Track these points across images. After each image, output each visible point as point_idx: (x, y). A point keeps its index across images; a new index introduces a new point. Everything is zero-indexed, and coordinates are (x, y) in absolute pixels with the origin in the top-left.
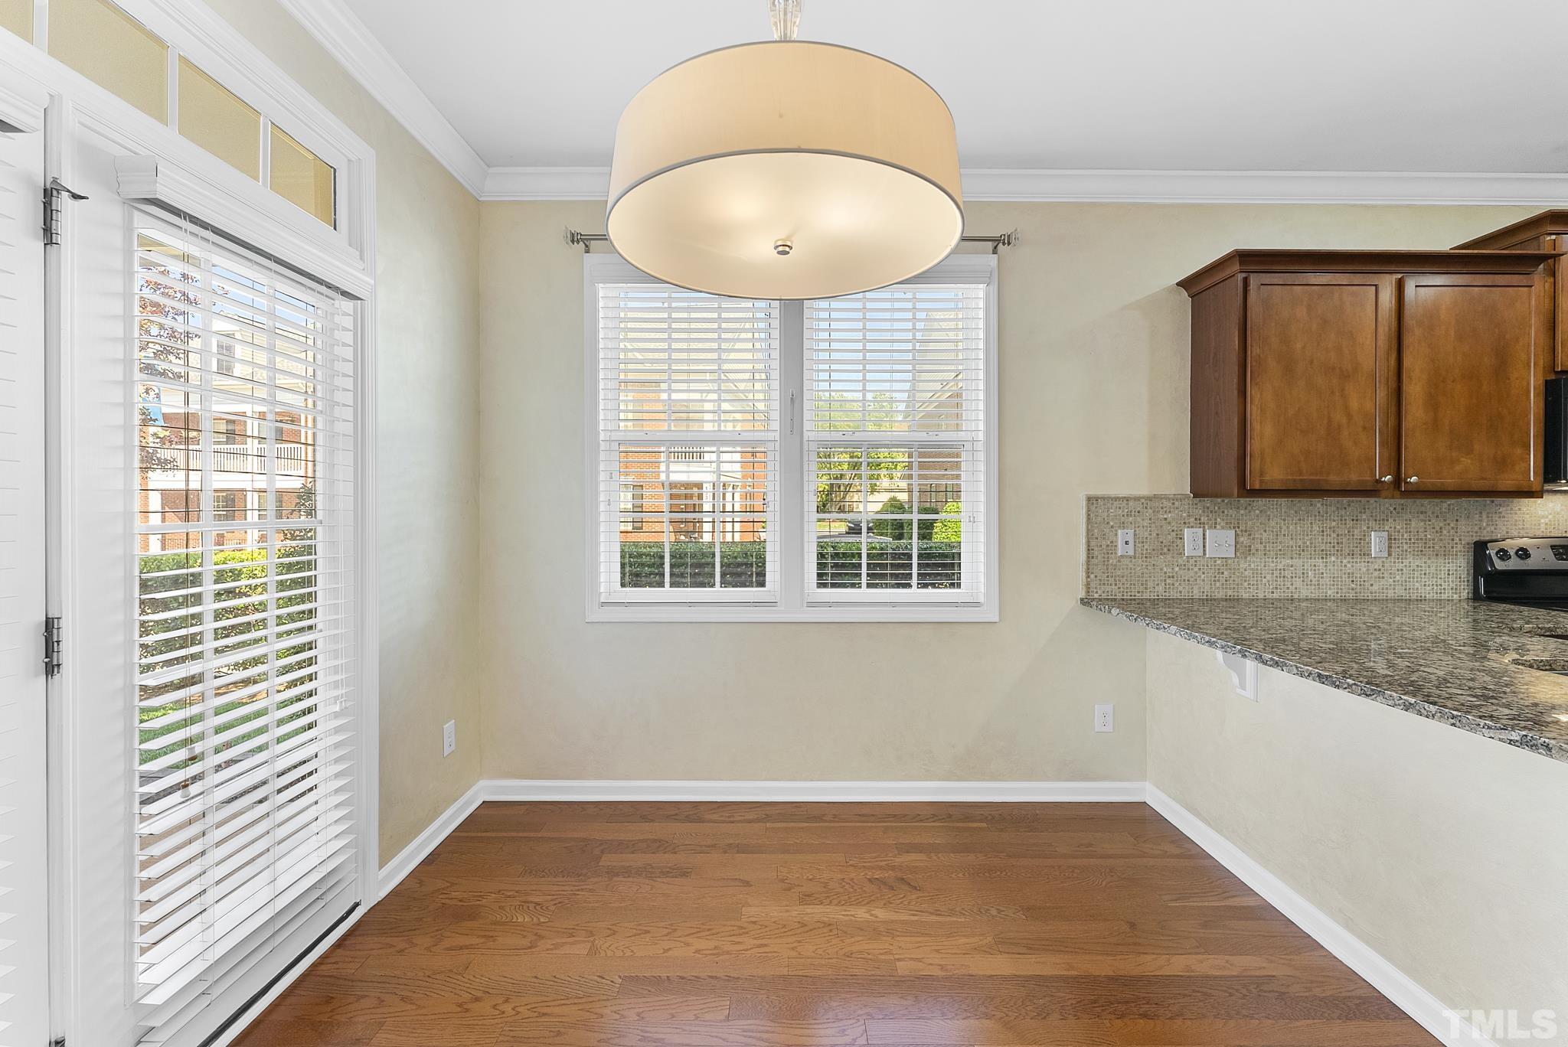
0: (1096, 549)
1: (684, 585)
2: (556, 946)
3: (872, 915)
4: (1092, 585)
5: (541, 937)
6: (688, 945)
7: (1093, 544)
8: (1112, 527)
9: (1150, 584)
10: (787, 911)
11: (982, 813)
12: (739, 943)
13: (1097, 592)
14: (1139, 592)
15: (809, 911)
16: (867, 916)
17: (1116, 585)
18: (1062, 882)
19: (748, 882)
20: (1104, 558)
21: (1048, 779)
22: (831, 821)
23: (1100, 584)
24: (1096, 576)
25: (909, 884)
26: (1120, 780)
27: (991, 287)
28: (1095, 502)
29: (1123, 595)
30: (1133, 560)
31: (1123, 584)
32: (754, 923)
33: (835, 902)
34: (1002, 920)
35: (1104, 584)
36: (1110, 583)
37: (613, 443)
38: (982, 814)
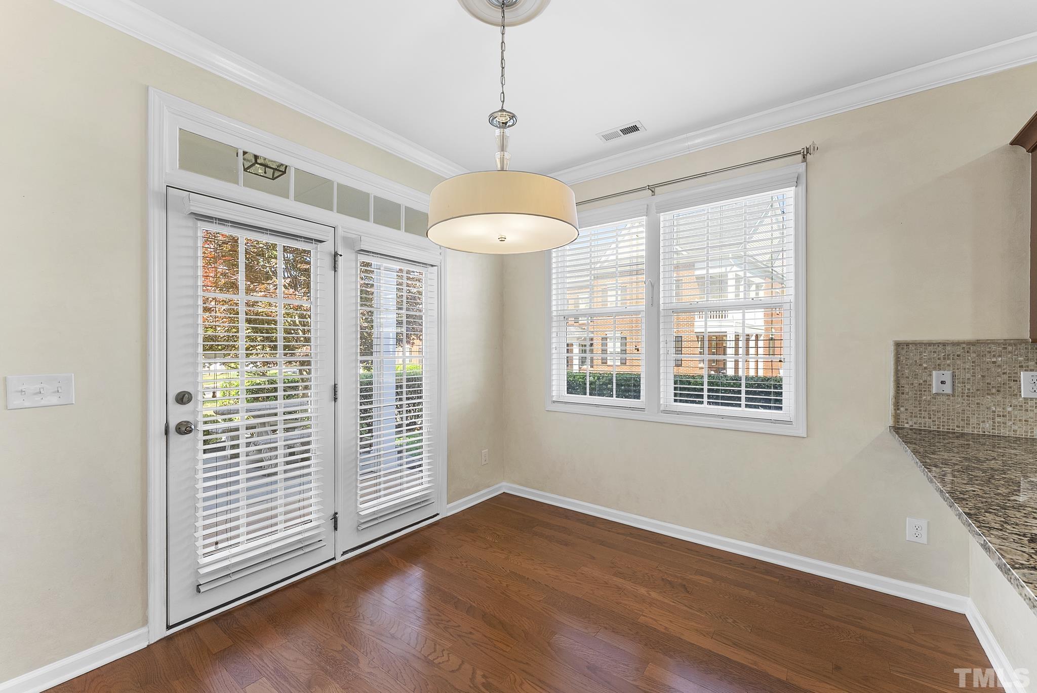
0: (906, 386)
1: (595, 395)
2: (494, 552)
3: (648, 593)
4: (903, 416)
5: (491, 547)
6: (546, 570)
7: (903, 382)
8: (925, 368)
9: (973, 421)
10: (603, 575)
11: (783, 573)
12: (569, 578)
13: (907, 423)
14: (957, 426)
15: (614, 579)
16: (645, 593)
17: (930, 418)
18: (805, 627)
19: (594, 558)
20: (915, 394)
21: (854, 566)
22: (667, 547)
23: (911, 417)
24: (906, 409)
25: (686, 589)
26: (935, 588)
27: (800, 188)
28: (905, 347)
29: (938, 428)
30: (951, 398)
31: (938, 418)
32: (583, 574)
33: (633, 581)
34: (732, 626)
35: (916, 417)
36: (923, 416)
37: (560, 317)
38: (782, 575)
